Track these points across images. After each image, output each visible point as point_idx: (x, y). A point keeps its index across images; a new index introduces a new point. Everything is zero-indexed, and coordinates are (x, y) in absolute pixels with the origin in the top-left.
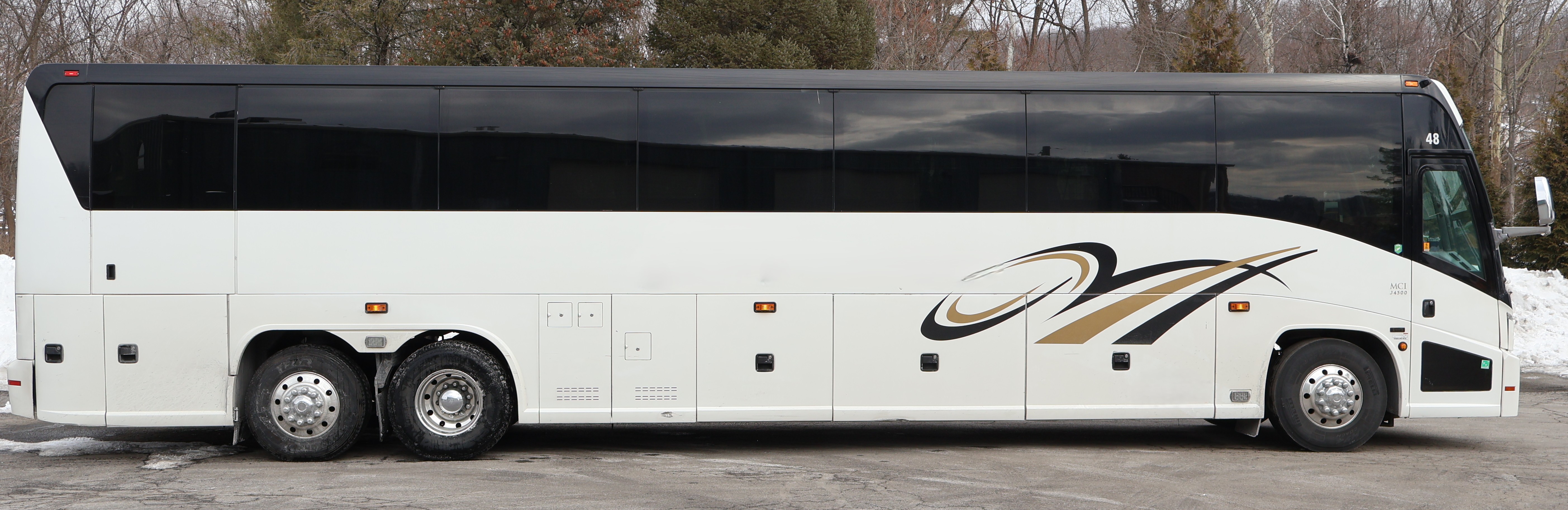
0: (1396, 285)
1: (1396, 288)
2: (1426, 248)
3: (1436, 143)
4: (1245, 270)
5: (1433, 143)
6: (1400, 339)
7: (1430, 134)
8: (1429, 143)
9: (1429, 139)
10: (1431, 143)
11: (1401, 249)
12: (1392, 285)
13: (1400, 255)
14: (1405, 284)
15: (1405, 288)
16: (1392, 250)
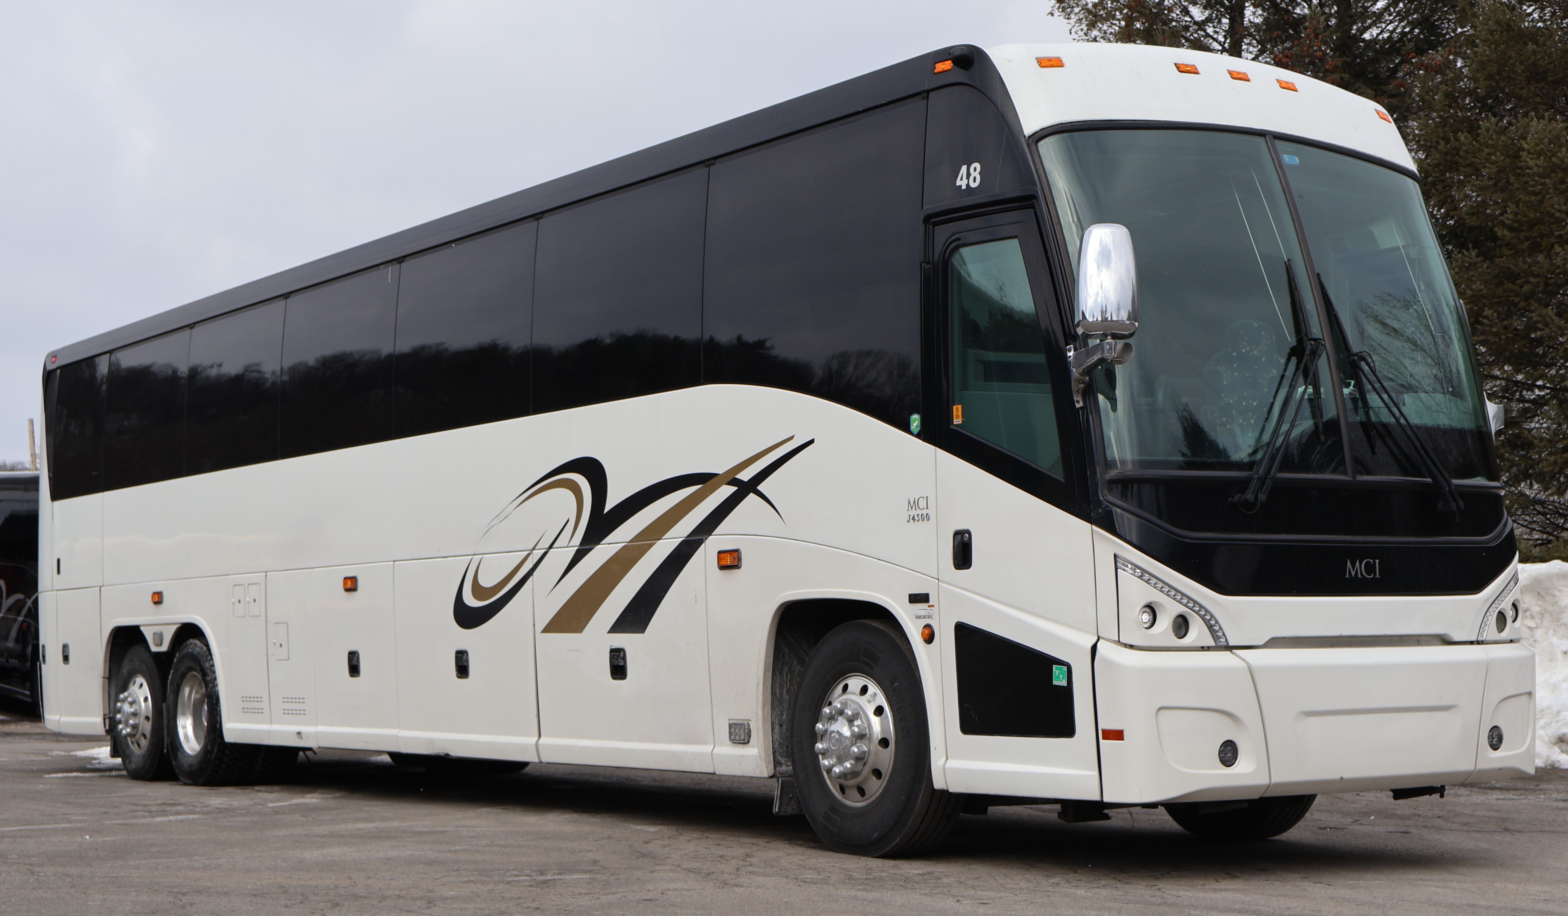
0: (914, 502)
1: (916, 509)
2: (957, 417)
3: (973, 185)
4: (733, 489)
5: (968, 185)
6: (925, 617)
7: (964, 168)
8: (961, 186)
9: (961, 179)
10: (964, 187)
11: (919, 424)
12: (909, 502)
13: (918, 436)
14: (927, 497)
15: (927, 508)
16: (905, 427)
